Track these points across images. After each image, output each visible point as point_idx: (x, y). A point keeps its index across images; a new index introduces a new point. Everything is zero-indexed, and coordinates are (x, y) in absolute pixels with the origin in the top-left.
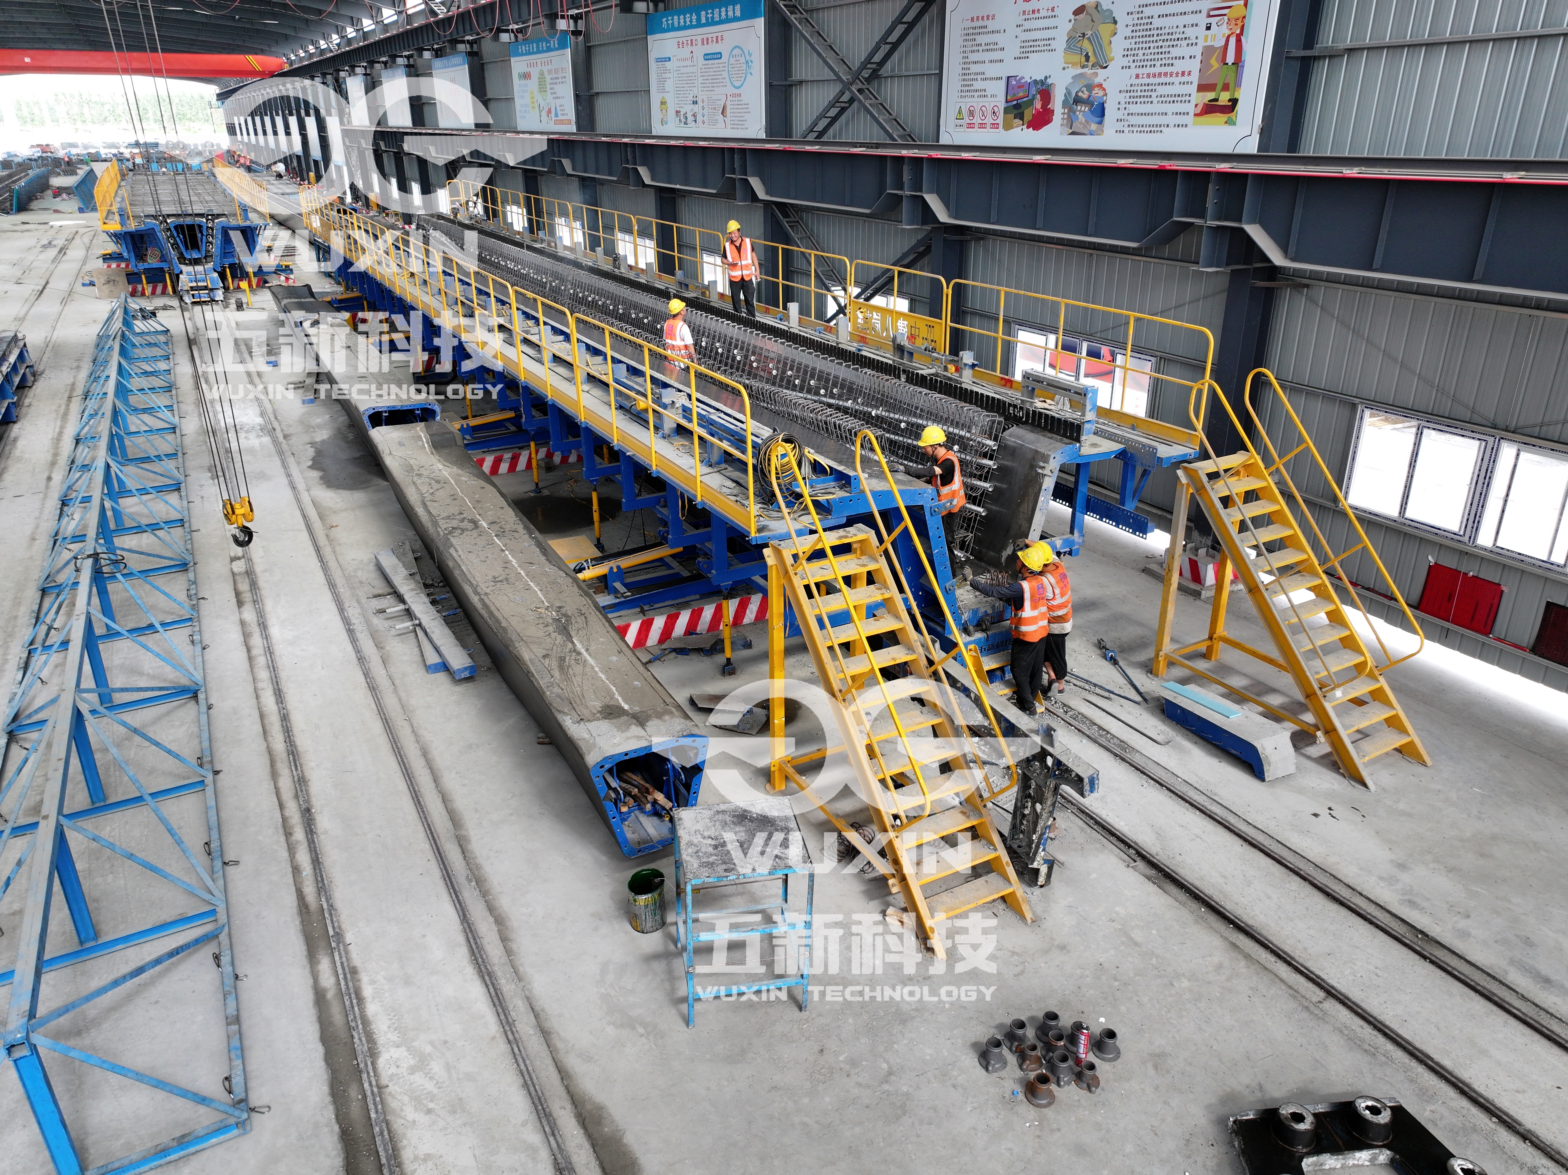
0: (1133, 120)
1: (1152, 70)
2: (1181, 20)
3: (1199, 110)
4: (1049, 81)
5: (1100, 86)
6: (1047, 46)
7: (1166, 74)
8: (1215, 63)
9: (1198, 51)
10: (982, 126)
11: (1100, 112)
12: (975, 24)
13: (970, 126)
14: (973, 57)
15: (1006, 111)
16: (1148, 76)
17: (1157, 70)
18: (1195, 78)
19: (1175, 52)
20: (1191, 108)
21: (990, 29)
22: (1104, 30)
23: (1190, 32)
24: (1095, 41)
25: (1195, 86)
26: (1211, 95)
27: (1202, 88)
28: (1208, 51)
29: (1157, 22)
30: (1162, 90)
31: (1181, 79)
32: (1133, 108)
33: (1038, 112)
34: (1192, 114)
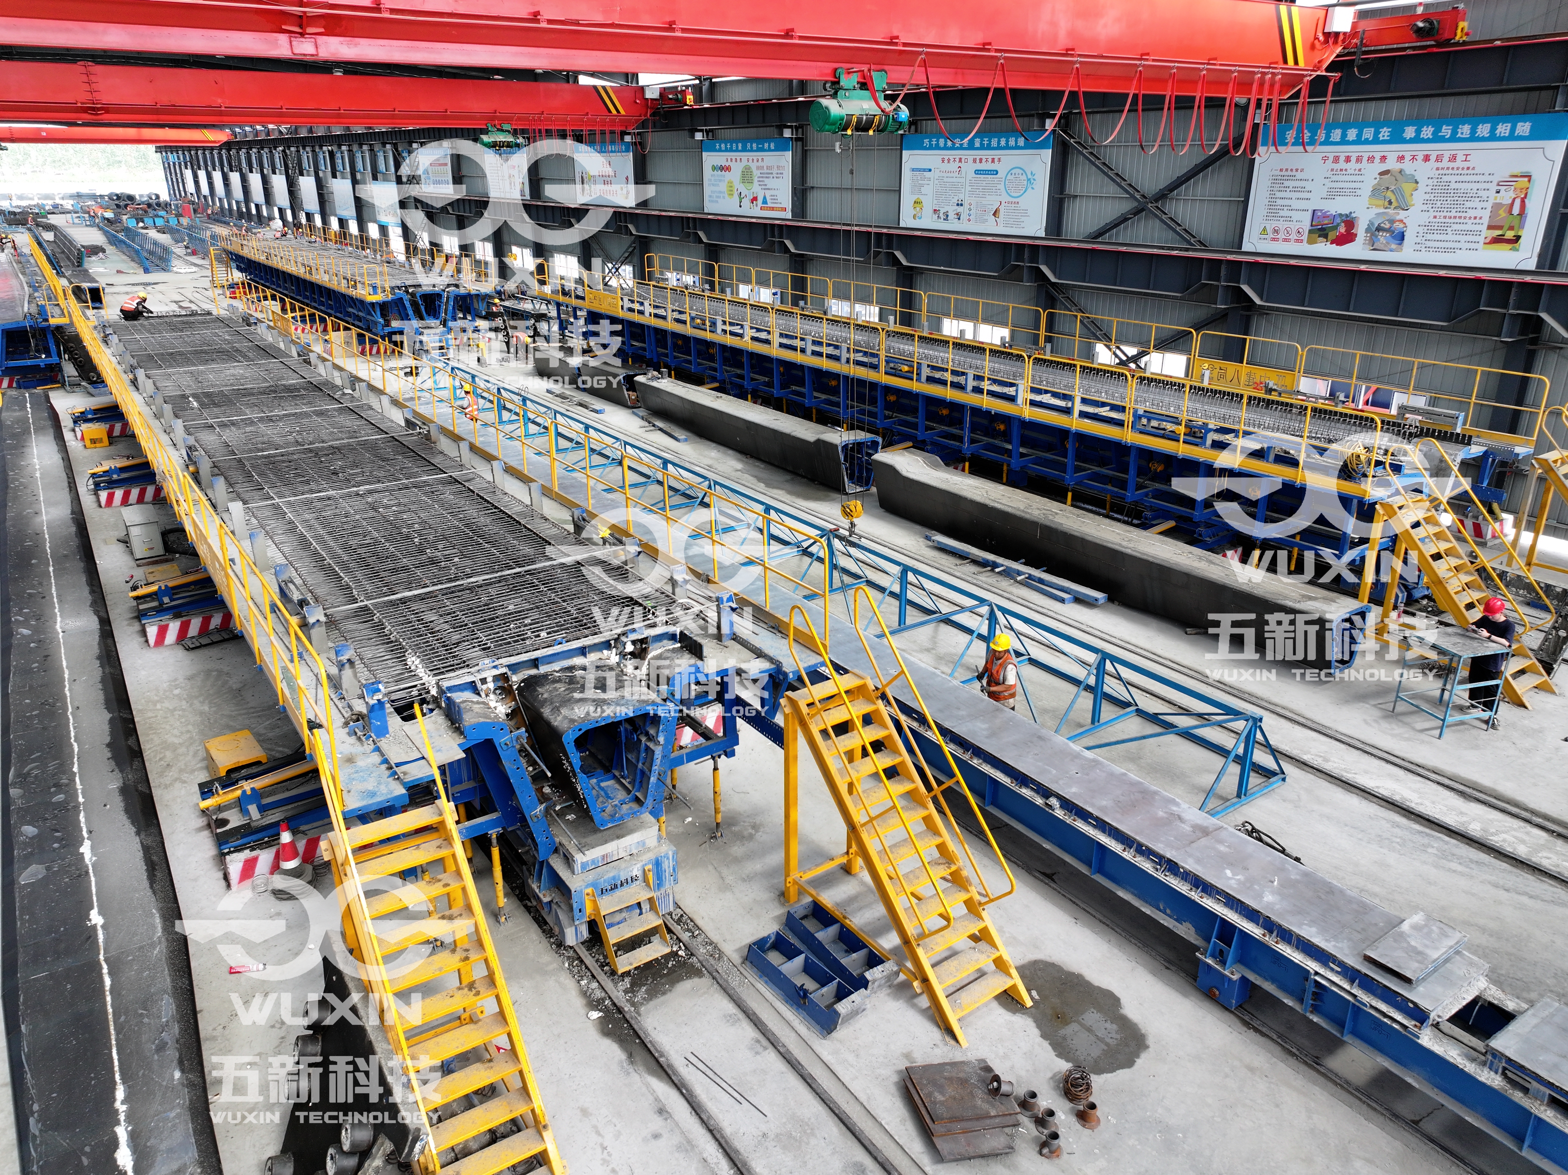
0: (1429, 244)
1: (1448, 214)
2: (1475, 186)
3: (1488, 240)
4: (1353, 215)
5: (1401, 221)
6: (1354, 193)
7: (1460, 217)
8: (1502, 213)
9: (1489, 205)
10: (1285, 240)
11: (1401, 237)
12: (1283, 173)
13: (1274, 239)
14: (1279, 195)
15: (1310, 232)
16: (1445, 217)
17: (1453, 214)
18: (1486, 221)
19: (1468, 204)
20: (1481, 239)
21: (1298, 177)
22: (1407, 187)
23: (1484, 194)
24: (1399, 192)
25: (1485, 226)
26: (1500, 232)
27: (1490, 227)
28: (1497, 207)
29: (1453, 185)
30: (1455, 227)
31: (1472, 221)
32: (1429, 237)
33: (1342, 235)
34: (1482, 243)
